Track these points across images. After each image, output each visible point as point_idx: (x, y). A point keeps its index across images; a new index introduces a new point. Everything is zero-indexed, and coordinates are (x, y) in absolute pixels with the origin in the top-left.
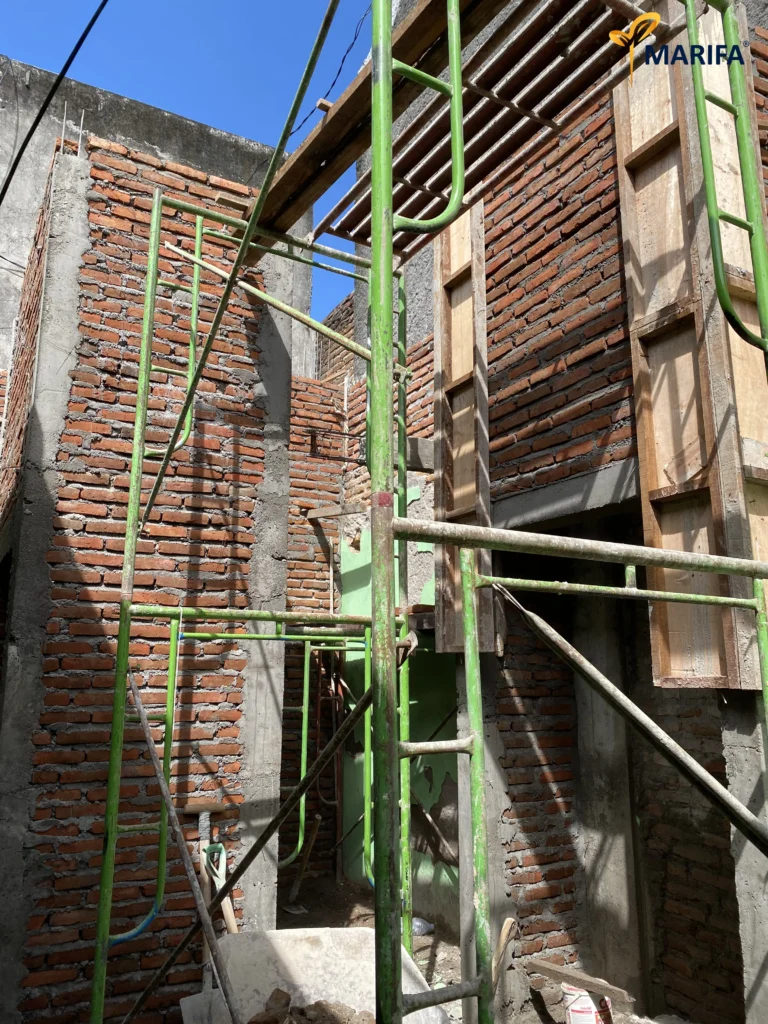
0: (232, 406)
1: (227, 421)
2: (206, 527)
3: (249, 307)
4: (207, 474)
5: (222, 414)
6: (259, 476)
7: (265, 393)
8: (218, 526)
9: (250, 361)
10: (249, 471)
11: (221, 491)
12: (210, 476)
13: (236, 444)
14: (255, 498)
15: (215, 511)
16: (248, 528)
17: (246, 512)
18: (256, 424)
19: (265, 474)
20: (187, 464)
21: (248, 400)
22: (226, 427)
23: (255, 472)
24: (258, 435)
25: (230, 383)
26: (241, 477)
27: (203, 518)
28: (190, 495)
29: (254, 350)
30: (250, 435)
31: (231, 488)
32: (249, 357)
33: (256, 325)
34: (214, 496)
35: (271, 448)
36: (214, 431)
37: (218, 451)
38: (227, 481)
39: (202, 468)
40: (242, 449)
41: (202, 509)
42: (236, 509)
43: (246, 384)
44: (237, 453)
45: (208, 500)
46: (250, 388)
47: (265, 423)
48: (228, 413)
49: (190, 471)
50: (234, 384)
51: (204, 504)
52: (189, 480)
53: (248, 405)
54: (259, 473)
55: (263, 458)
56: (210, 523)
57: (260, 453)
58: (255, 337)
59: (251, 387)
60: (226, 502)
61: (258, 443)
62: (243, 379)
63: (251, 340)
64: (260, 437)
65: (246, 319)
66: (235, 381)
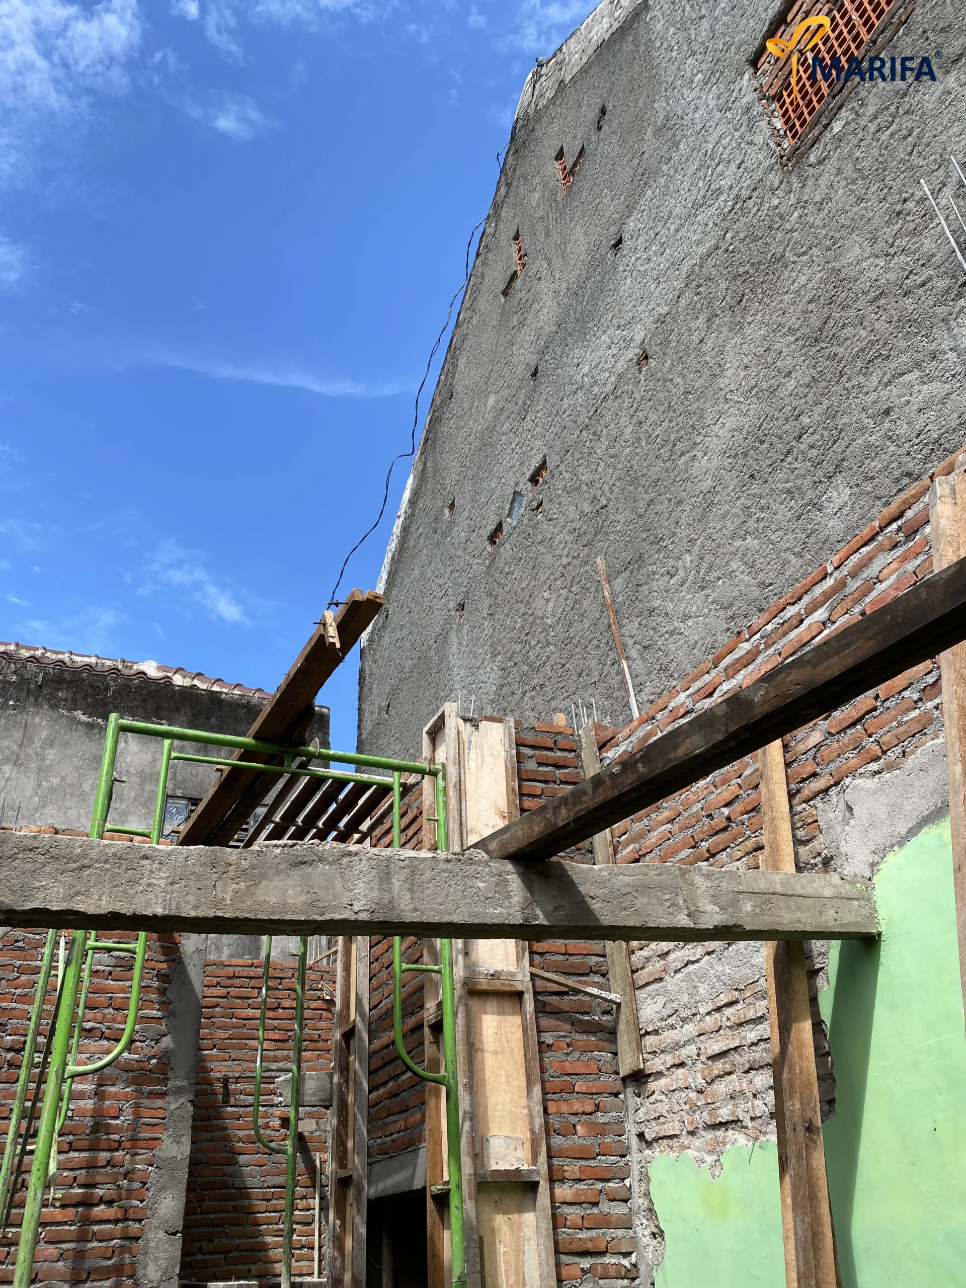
0: (136, 1065)
1: (128, 1083)
2: (97, 1205)
3: (163, 958)
4: (103, 1145)
5: (125, 1076)
6: (159, 1139)
7: (172, 1046)
8: (110, 1203)
9: (159, 1014)
10: (148, 1135)
11: (117, 1161)
12: (107, 1147)
13: (137, 1106)
14: (152, 1166)
15: (108, 1186)
16: (142, 1201)
17: (141, 1182)
18: (159, 1082)
19: (163, 1137)
20: (83, 1136)
21: (154, 1057)
22: (127, 1089)
23: (155, 1135)
24: (160, 1094)
25: (136, 1041)
26: (140, 1144)
27: (95, 1197)
28: (83, 1171)
29: (163, 1002)
30: (152, 1095)
31: (128, 1156)
32: (159, 1010)
33: (167, 976)
34: (109, 1168)
35: (173, 1107)
36: (115, 1097)
37: (117, 1118)
38: (123, 1150)
39: (99, 1140)
40: (144, 1112)
41: (93, 1186)
42: (131, 1181)
43: (152, 1040)
44: (137, 1116)
45: (101, 1174)
46: (156, 1044)
47: (168, 1079)
48: (131, 1074)
49: (85, 1144)
50: (141, 1042)
51: (98, 1179)
52: (83, 1154)
53: (155, 1061)
54: (158, 1136)
55: (164, 1119)
56: (101, 1200)
57: (161, 1114)
58: (165, 989)
59: (157, 1041)
60: (120, 1173)
61: (160, 1103)
62: (150, 1034)
63: (162, 992)
64: (162, 1095)
65: (159, 971)
66: (141, 1038)
